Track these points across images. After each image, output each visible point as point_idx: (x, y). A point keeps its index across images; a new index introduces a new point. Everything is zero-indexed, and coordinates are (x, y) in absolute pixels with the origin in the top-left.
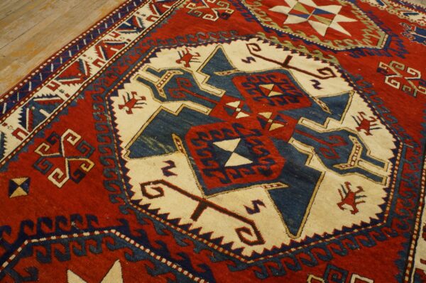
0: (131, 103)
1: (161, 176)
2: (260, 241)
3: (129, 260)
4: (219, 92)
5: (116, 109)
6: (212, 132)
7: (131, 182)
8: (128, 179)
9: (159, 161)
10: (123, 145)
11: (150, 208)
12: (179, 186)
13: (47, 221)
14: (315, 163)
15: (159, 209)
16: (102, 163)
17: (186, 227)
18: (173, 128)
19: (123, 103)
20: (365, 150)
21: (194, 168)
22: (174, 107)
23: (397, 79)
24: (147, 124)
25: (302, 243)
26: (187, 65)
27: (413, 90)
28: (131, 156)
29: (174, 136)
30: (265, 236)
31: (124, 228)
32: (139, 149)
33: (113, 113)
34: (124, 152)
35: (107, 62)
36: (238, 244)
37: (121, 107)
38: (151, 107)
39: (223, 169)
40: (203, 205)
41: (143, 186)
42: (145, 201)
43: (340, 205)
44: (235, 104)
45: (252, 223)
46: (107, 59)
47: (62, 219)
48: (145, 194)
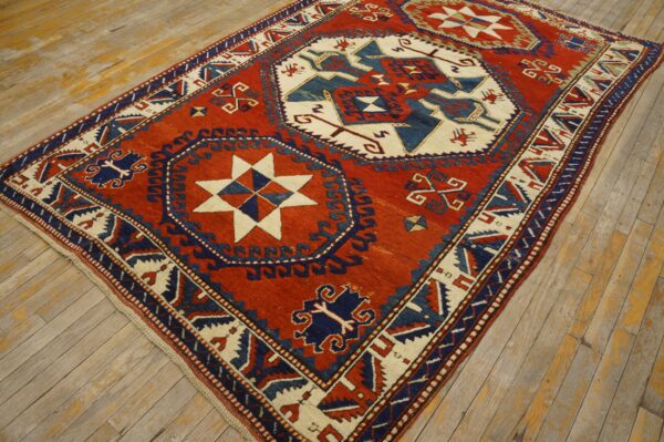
0: (292, 70)
1: (311, 112)
2: (382, 152)
3: (280, 154)
4: (368, 69)
5: (279, 73)
6: (356, 92)
7: (286, 114)
8: (284, 112)
9: (311, 105)
10: (283, 94)
11: (300, 128)
13: (221, 131)
14: (439, 115)
15: (306, 129)
16: (265, 103)
17: (326, 140)
18: (325, 87)
19: (285, 70)
20: (486, 112)
21: (338, 110)
22: (328, 75)
23: (535, 72)
24: (304, 83)
25: (415, 157)
26: (343, 50)
27: (548, 80)
28: (289, 100)
29: (325, 91)
30: (385, 150)
31: (278, 136)
32: (295, 97)
33: (276, 75)
34: (283, 98)
35: (274, 44)
36: (363, 151)
37: (283, 72)
38: (308, 73)
39: (361, 113)
40: (340, 130)
41: (296, 117)
42: (296, 124)
43: (452, 140)
44: (379, 77)
45: (378, 143)
46: (274, 41)
47: (232, 130)
48: (296, 120)
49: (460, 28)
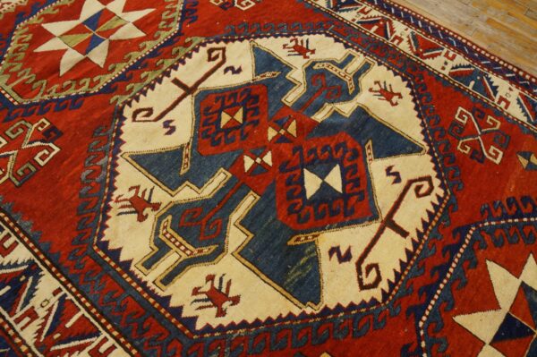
0: (218, 297)
1: (351, 265)
2: (428, 179)
3: (453, 306)
5: (225, 321)
6: (290, 197)
7: (357, 302)
8: (352, 306)
9: (328, 266)
10: (297, 312)
11: (393, 280)
12: (366, 245)
15: (395, 270)
16: (325, 341)
17: (415, 245)
18: (277, 242)
19: (214, 310)
20: (332, 62)
21: (341, 225)
22: (236, 237)
24: (263, 277)
26: (156, 207)
28: (317, 300)
29: (292, 242)
31: (417, 312)
32: (307, 287)
33: (232, 326)
34: (309, 311)
35: (104, 334)
36: (433, 198)
37: (221, 313)
38: (231, 269)
39: (345, 196)
40: (389, 223)
41: (362, 287)
42: (384, 285)
43: (393, 104)
44: (248, 163)
45: (410, 182)
46: (97, 334)
48: (375, 285)
49: (111, 43)
